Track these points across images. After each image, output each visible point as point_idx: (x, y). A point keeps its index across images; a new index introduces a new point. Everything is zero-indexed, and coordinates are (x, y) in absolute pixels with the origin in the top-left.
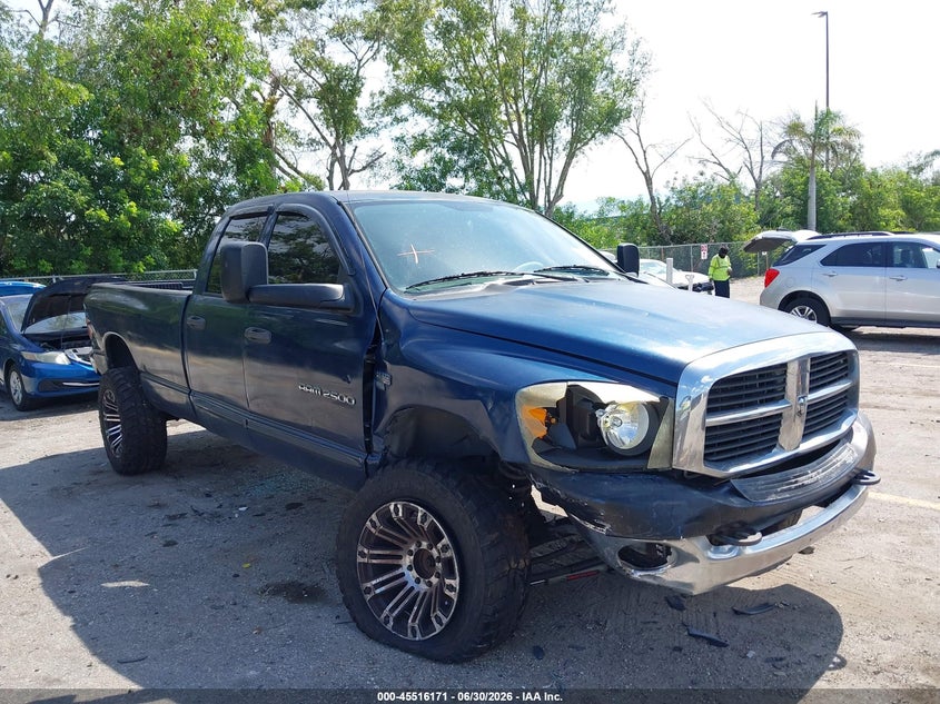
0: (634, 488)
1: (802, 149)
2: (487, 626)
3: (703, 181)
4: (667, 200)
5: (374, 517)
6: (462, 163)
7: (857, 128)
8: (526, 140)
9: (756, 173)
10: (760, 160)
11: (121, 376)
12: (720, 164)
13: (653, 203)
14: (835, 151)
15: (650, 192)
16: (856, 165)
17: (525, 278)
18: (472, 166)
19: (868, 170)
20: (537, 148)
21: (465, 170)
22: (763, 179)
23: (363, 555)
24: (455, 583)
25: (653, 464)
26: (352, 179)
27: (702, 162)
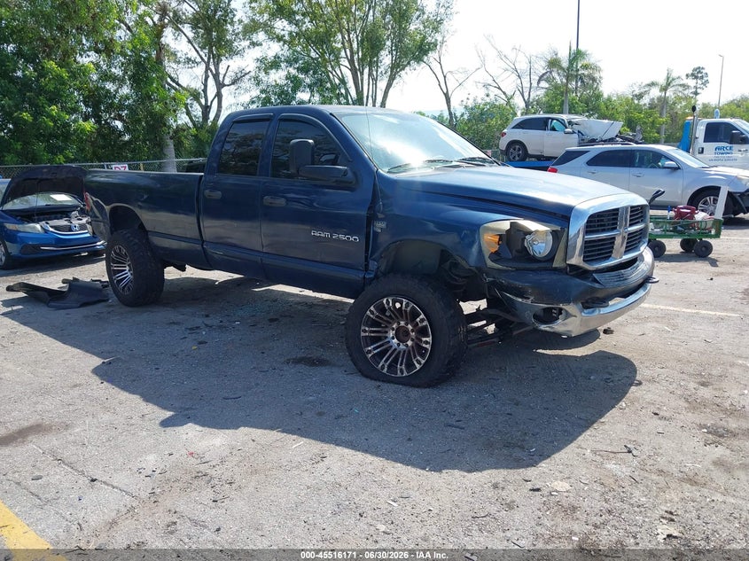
0: (546, 278)
1: (559, 79)
2: (449, 363)
3: (488, 101)
4: (462, 115)
5: (372, 308)
6: (308, 81)
7: (598, 64)
8: (356, 64)
9: (526, 95)
10: (529, 86)
11: (129, 235)
12: (499, 88)
13: (451, 117)
14: (583, 82)
15: (449, 109)
16: (596, 92)
17: (454, 163)
18: (315, 84)
19: (605, 96)
20: (366, 71)
21: (310, 86)
22: (531, 100)
23: (365, 331)
24: (429, 339)
25: (556, 264)
26: (224, 91)
27: (486, 86)
